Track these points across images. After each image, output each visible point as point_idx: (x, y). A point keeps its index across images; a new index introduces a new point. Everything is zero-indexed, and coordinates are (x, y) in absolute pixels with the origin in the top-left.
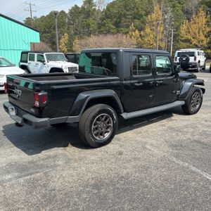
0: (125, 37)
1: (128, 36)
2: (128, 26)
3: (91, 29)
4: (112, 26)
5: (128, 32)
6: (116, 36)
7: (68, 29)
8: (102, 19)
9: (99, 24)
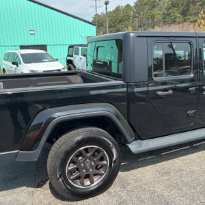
0: (192, 26)
1: (197, 24)
2: (197, 14)
3: (155, 20)
4: (178, 15)
5: (196, 21)
6: (181, 25)
7: (133, 22)
8: (168, 9)
9: (164, 14)
